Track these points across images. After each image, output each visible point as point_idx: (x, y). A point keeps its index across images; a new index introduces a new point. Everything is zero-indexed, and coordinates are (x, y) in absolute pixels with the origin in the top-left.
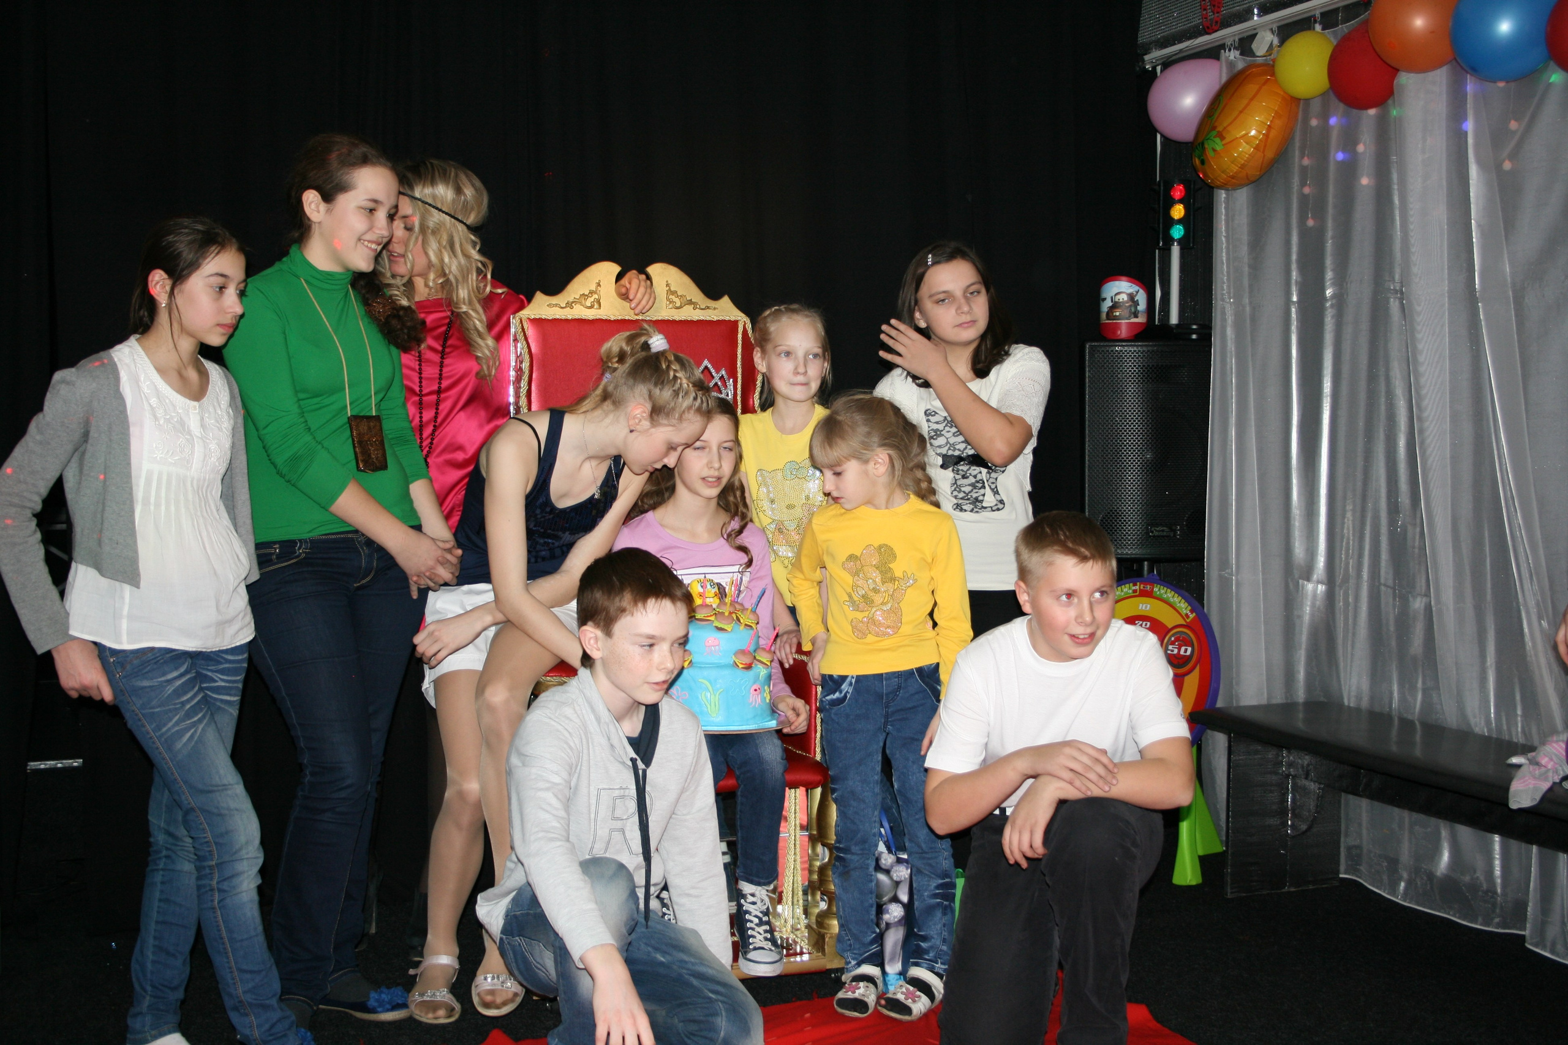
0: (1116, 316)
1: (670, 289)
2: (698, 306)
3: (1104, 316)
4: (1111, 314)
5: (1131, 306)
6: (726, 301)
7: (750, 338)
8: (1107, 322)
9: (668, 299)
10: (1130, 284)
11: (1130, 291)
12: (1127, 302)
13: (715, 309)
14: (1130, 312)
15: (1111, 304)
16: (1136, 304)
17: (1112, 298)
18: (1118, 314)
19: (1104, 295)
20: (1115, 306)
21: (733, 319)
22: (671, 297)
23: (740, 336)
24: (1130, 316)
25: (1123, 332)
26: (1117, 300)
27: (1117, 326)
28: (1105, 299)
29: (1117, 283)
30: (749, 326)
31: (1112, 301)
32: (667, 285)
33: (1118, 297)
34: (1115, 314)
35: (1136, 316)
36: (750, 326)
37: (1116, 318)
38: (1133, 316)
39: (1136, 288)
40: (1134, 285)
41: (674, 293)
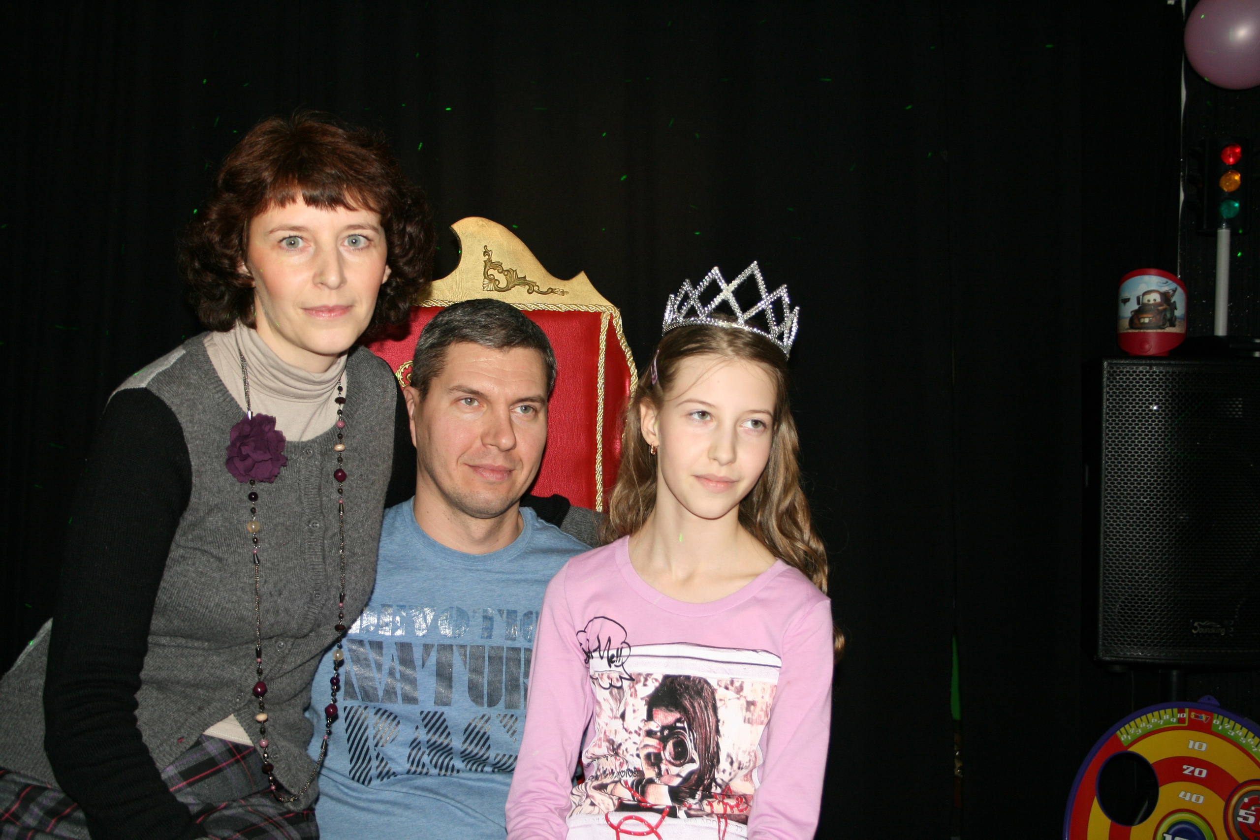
0: (1144, 323)
1: (490, 260)
2: (536, 288)
3: (1125, 323)
4: (1136, 321)
5: (1165, 310)
6: (581, 282)
7: (618, 342)
8: (1130, 331)
9: (486, 276)
10: (1164, 280)
11: (1165, 289)
12: (1160, 304)
13: (563, 293)
14: (1165, 318)
15: (1136, 307)
16: (1173, 307)
17: (1138, 298)
18: (1147, 320)
19: (1125, 294)
20: (1142, 309)
21: (592, 310)
22: (491, 272)
23: (603, 337)
24: (1164, 325)
25: (1152, 348)
26: (1145, 301)
27: (1143, 339)
28: (1126, 301)
29: (1146, 278)
30: (618, 322)
31: (1138, 303)
32: (486, 253)
33: (1147, 297)
34: (1142, 320)
35: (1172, 325)
36: (620, 322)
37: (1143, 326)
38: (1168, 324)
39: (1174, 285)
40: (1170, 282)
41: (498, 266)
